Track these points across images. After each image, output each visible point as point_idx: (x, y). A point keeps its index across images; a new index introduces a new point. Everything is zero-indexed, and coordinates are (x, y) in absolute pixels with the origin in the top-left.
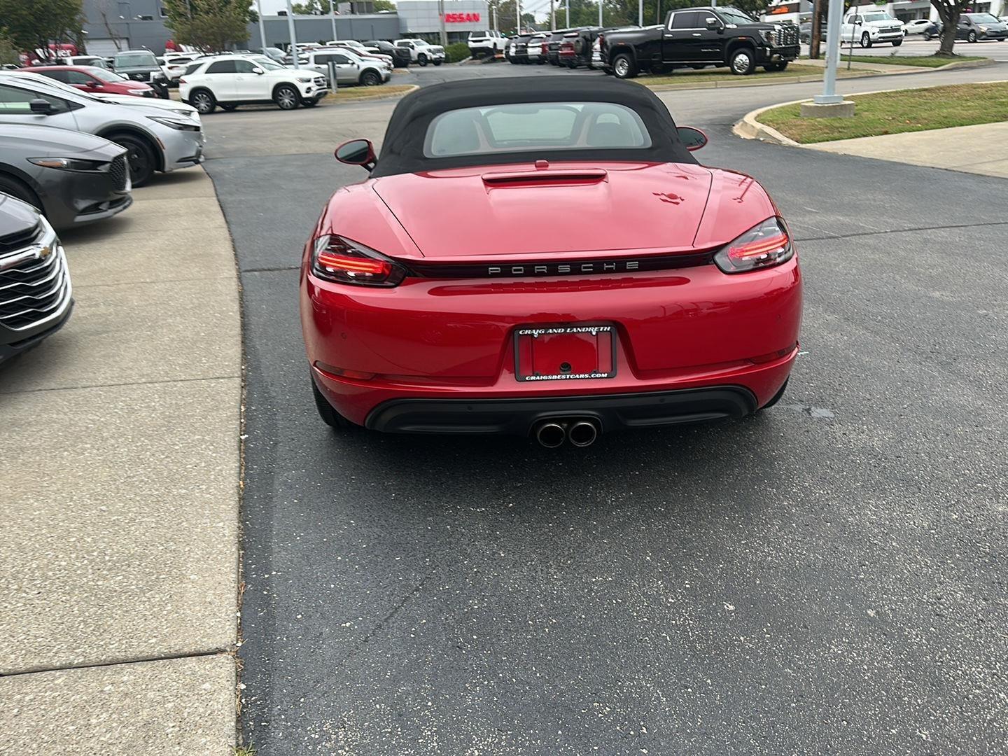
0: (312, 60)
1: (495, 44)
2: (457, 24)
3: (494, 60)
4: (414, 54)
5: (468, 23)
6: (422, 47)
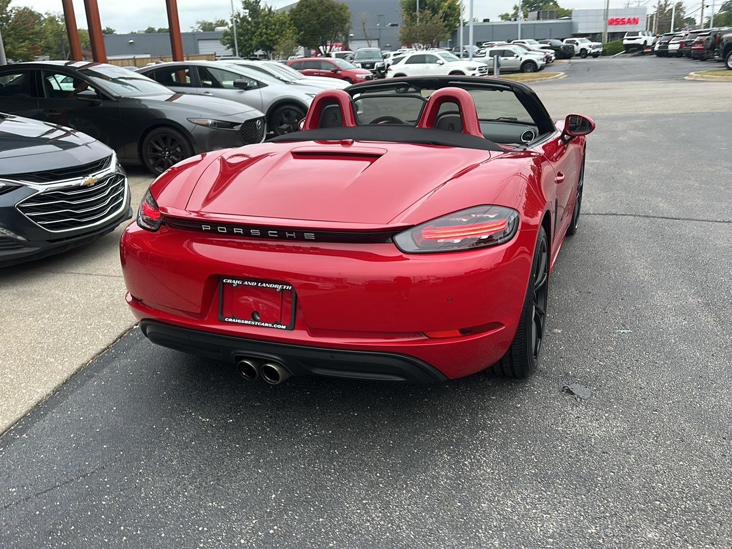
0: (488, 53)
1: (646, 42)
2: (618, 26)
3: (643, 54)
4: (577, 49)
5: (628, 25)
6: (585, 44)
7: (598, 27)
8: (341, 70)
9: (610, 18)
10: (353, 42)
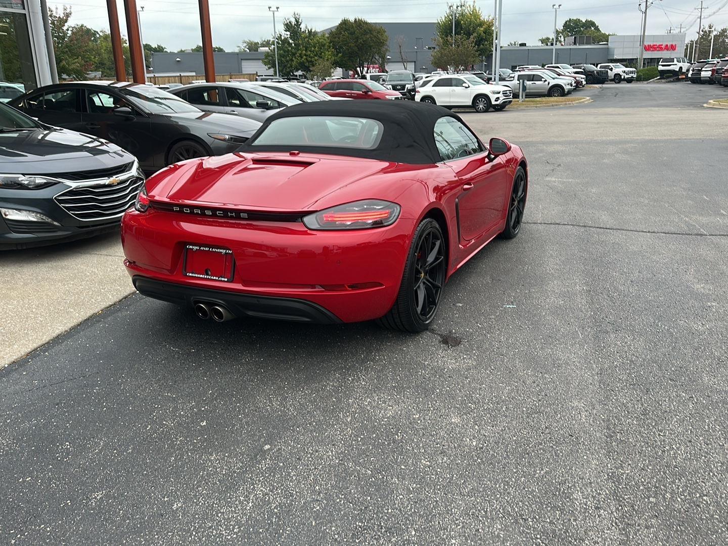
0: (516, 78)
1: (681, 68)
2: (656, 52)
3: (679, 80)
4: (611, 74)
5: (665, 52)
6: (619, 69)
7: (634, 52)
8: (371, 92)
9: (646, 43)
10: (389, 64)
